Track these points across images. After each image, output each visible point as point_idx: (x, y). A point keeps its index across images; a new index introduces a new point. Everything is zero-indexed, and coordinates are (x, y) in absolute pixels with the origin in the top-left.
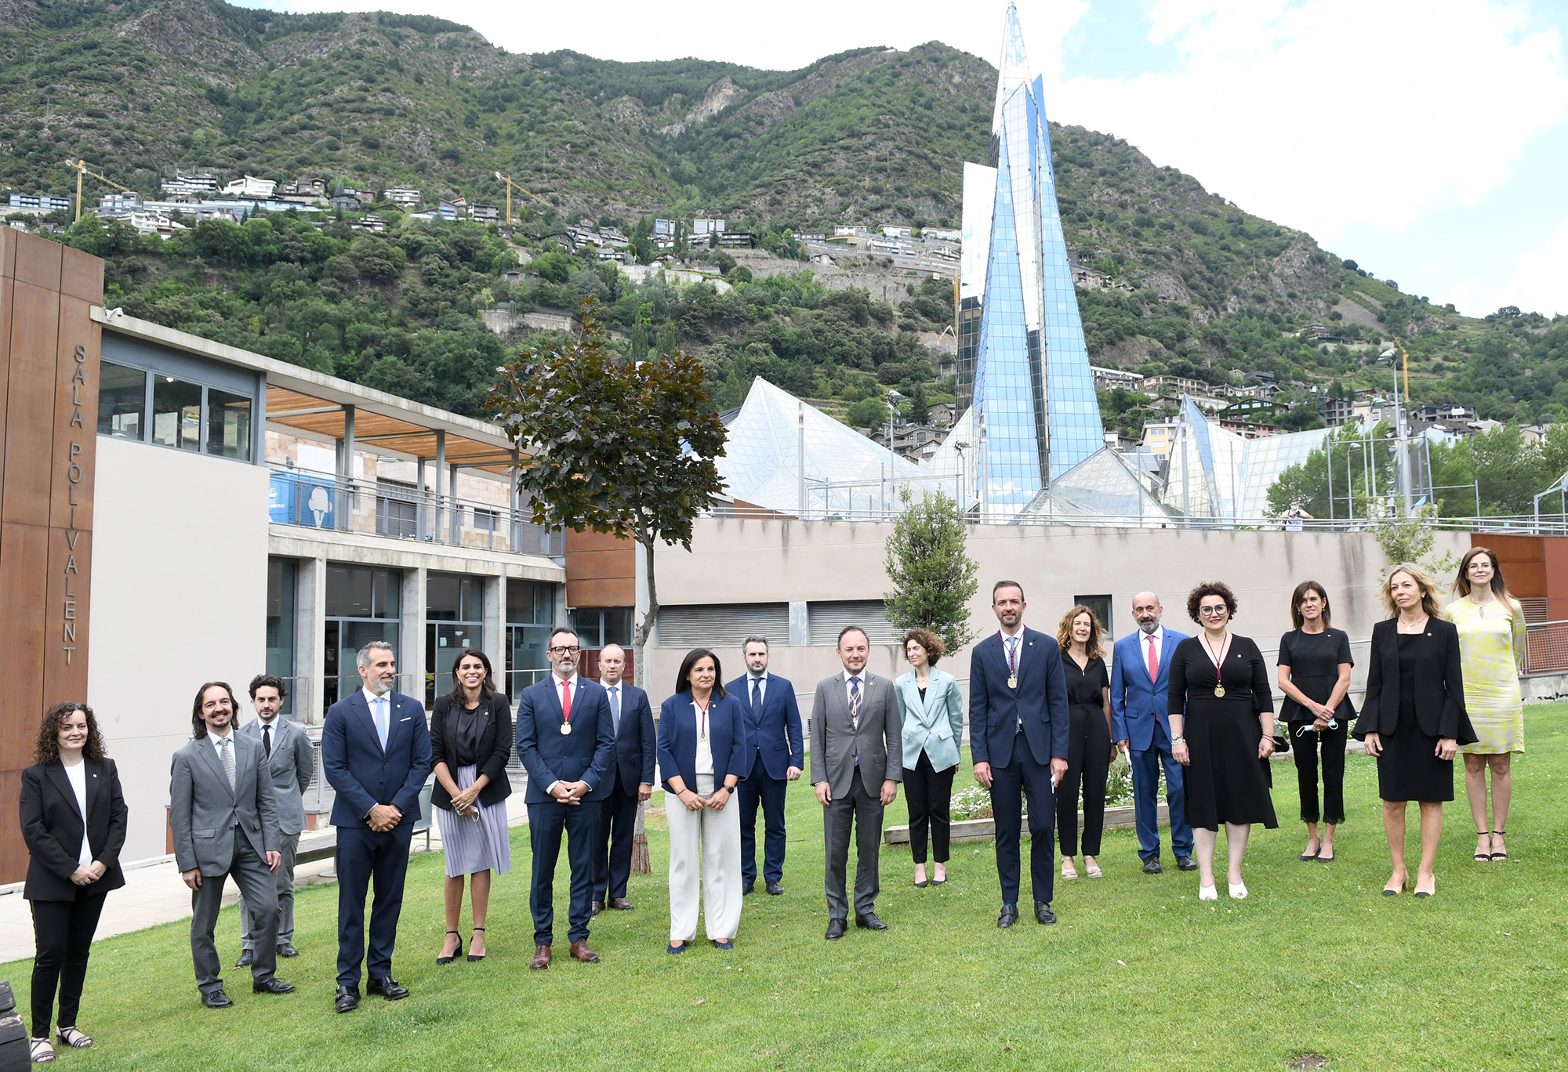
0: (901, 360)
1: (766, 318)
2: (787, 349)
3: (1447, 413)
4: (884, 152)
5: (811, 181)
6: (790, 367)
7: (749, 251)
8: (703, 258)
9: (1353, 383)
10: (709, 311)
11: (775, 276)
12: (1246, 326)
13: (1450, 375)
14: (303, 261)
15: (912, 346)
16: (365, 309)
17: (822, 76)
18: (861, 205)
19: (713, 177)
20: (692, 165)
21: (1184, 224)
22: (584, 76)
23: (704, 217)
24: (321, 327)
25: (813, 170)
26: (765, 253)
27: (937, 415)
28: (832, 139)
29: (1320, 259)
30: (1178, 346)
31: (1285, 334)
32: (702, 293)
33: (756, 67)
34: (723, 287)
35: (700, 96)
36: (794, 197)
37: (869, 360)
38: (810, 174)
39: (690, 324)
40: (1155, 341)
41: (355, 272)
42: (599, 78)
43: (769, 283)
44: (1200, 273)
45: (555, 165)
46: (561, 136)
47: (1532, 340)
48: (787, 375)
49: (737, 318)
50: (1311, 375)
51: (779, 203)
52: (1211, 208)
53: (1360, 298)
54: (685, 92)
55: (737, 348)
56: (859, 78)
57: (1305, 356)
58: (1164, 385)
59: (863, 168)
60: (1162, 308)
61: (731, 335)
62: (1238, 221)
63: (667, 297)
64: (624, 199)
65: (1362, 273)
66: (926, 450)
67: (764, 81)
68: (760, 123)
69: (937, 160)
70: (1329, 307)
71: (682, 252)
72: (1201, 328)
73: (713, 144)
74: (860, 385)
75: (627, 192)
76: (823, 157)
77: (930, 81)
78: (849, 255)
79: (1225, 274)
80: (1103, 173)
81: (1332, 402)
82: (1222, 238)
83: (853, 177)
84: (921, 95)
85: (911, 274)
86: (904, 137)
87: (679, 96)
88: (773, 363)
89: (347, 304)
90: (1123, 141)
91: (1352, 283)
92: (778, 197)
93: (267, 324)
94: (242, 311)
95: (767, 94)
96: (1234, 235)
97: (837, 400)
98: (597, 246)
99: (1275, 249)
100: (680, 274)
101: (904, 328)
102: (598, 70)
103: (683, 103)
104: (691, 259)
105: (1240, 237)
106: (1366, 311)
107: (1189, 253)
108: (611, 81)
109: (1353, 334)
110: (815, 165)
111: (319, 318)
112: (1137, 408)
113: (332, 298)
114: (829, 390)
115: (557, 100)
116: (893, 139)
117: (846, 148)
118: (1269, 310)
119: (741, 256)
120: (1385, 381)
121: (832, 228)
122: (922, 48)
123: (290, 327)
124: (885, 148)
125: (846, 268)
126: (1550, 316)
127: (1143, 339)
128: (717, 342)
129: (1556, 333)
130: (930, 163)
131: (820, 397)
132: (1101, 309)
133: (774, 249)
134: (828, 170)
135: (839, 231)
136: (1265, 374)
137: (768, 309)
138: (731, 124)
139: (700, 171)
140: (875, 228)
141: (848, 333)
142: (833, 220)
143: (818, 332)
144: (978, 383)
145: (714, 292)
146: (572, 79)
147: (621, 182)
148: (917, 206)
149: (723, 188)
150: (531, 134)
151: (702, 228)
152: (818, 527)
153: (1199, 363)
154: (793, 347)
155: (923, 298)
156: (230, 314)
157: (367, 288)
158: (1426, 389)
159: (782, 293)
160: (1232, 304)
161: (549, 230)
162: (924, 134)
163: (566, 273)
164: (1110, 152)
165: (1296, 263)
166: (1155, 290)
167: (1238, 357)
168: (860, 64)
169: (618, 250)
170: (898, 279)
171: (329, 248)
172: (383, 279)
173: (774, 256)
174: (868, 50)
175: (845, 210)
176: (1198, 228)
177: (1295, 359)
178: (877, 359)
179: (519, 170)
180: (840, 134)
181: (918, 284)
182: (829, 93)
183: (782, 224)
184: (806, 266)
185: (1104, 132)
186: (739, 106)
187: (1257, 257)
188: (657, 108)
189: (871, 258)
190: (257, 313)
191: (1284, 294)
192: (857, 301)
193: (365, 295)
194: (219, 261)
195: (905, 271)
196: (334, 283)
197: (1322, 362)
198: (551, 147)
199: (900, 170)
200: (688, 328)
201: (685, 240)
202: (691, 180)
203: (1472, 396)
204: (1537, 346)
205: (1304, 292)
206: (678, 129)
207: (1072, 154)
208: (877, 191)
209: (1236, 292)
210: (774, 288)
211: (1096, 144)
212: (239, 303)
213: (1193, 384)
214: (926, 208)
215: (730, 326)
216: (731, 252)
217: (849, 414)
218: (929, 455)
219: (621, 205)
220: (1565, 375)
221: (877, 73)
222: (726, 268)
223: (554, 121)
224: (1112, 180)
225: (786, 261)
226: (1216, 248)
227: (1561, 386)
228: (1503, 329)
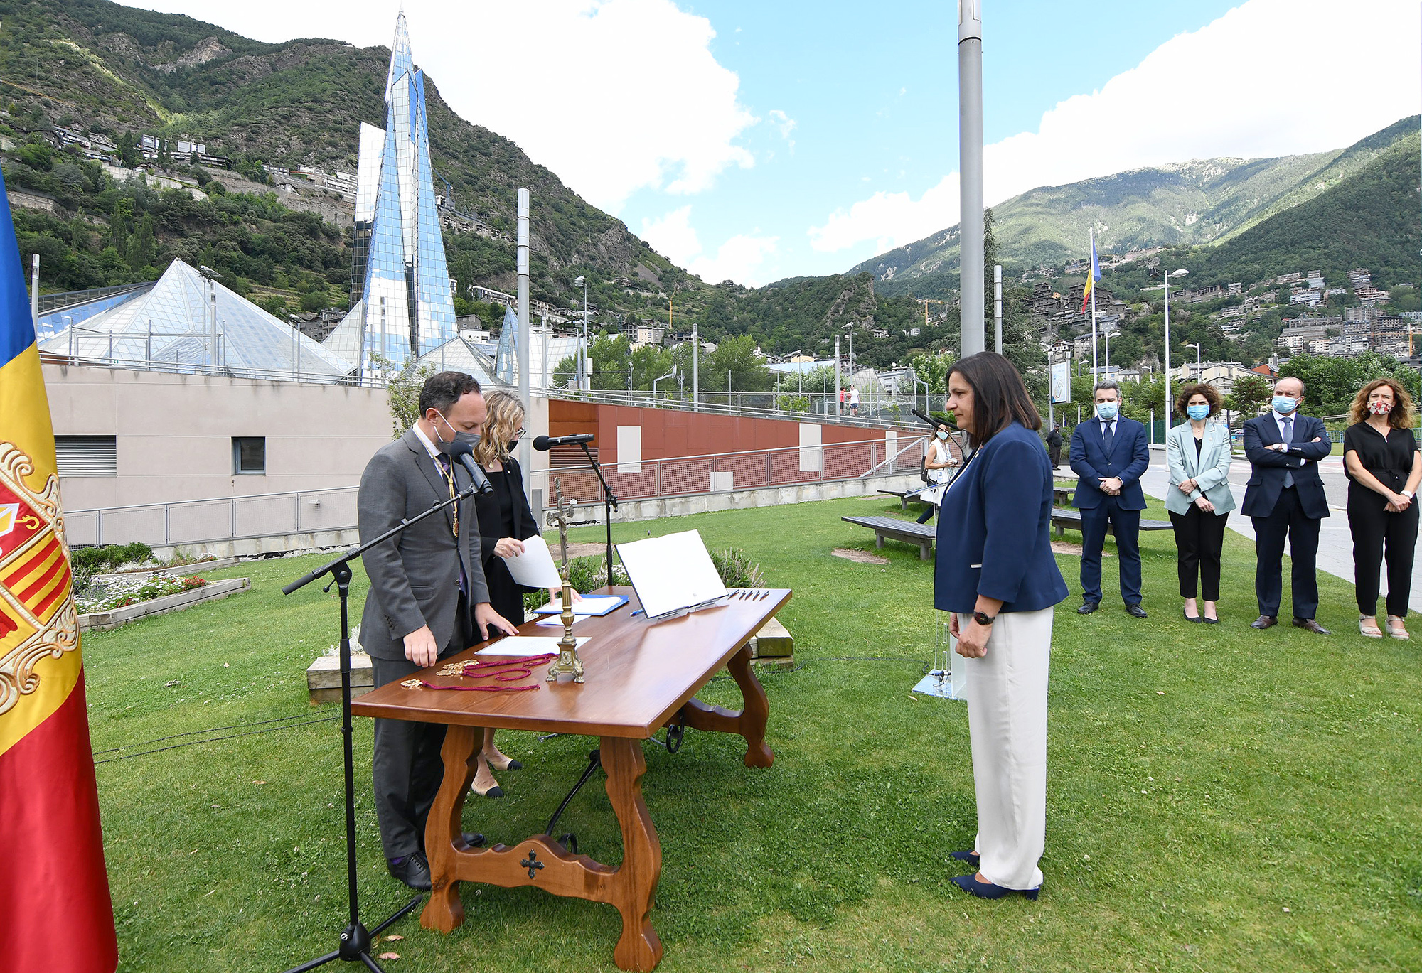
0: (345, 268)
1: (236, 223)
2: (252, 249)
4: (340, 118)
5: (280, 128)
6: (254, 262)
7: (225, 172)
8: (184, 171)
9: (642, 315)
10: (185, 212)
11: (246, 193)
13: (695, 316)
17: (295, 53)
18: (321, 153)
20: (181, 98)
22: (81, 8)
23: (188, 140)
25: (283, 121)
26: (239, 176)
28: (299, 101)
29: (629, 238)
30: (539, 281)
31: (605, 281)
32: (180, 198)
33: (241, 34)
34: (199, 195)
35: (191, 47)
36: (267, 137)
37: (320, 265)
38: (280, 123)
39: (168, 220)
42: (98, 13)
43: (240, 198)
45: (48, 75)
46: (56, 52)
47: (739, 301)
48: (252, 268)
49: (210, 221)
50: (619, 308)
51: (254, 140)
52: (566, 197)
53: (650, 265)
54: (177, 41)
55: (209, 243)
56: (324, 60)
57: (616, 296)
59: (323, 126)
61: (205, 233)
62: (582, 208)
63: (147, 196)
64: (115, 114)
65: (652, 250)
67: (247, 46)
68: (243, 78)
70: (632, 269)
71: (164, 163)
72: (553, 270)
73: (201, 86)
74: (312, 282)
75: (118, 109)
76: (292, 112)
77: (378, 74)
78: (308, 187)
79: (572, 239)
80: (497, 161)
82: (571, 216)
83: (315, 131)
84: (371, 83)
86: (356, 110)
87: (172, 43)
88: (240, 258)
90: (512, 143)
91: (645, 256)
95: (248, 57)
96: (579, 216)
97: (293, 290)
98: (85, 147)
99: (603, 228)
100: (161, 180)
101: (348, 245)
102: (97, 6)
103: (175, 49)
104: (173, 170)
105: (582, 217)
106: (652, 273)
107: (550, 222)
108: (107, 18)
109: (644, 286)
110: (285, 117)
114: (286, 283)
115: (54, 23)
116: (347, 109)
117: (310, 109)
118: (597, 266)
119: (217, 175)
121: (297, 165)
122: (374, 49)
124: (340, 115)
125: (305, 196)
126: (748, 288)
128: (192, 236)
129: (750, 298)
131: (279, 287)
132: (491, 250)
133: (246, 174)
134: (295, 123)
135: (302, 168)
136: (592, 304)
137: (237, 217)
138: (217, 74)
140: (331, 171)
141: (303, 243)
142: (298, 161)
143: (279, 240)
145: (191, 197)
146: (71, 9)
147: (114, 100)
150: (26, 45)
151: (185, 148)
153: (552, 293)
158: (681, 323)
159: (249, 206)
160: (575, 259)
161: (38, 126)
162: (370, 109)
163: (50, 163)
165: (614, 239)
168: (325, 51)
169: (104, 153)
170: (346, 211)
173: (246, 178)
174: (332, 42)
175: (307, 154)
176: (558, 209)
177: (610, 297)
178: (326, 264)
179: (12, 73)
180: (306, 98)
182: (299, 66)
183: (255, 157)
184: (273, 190)
185: (500, 135)
187: (591, 231)
188: (152, 48)
189: (326, 192)
191: (606, 256)
192: (312, 221)
195: (351, 205)
197: (625, 301)
198: (45, 60)
199: (352, 133)
200: (166, 223)
201: (169, 155)
202: (180, 111)
204: (741, 304)
205: (618, 257)
206: (170, 68)
207: (477, 145)
208: (333, 145)
209: (578, 252)
210: (244, 202)
213: (546, 305)
215: (204, 226)
216: (209, 170)
217: (300, 301)
219: (112, 119)
220: (753, 322)
221: (337, 60)
222: (203, 181)
223: (50, 38)
224: (503, 167)
225: (256, 183)
226: (567, 222)
227: (751, 327)
228: (724, 293)
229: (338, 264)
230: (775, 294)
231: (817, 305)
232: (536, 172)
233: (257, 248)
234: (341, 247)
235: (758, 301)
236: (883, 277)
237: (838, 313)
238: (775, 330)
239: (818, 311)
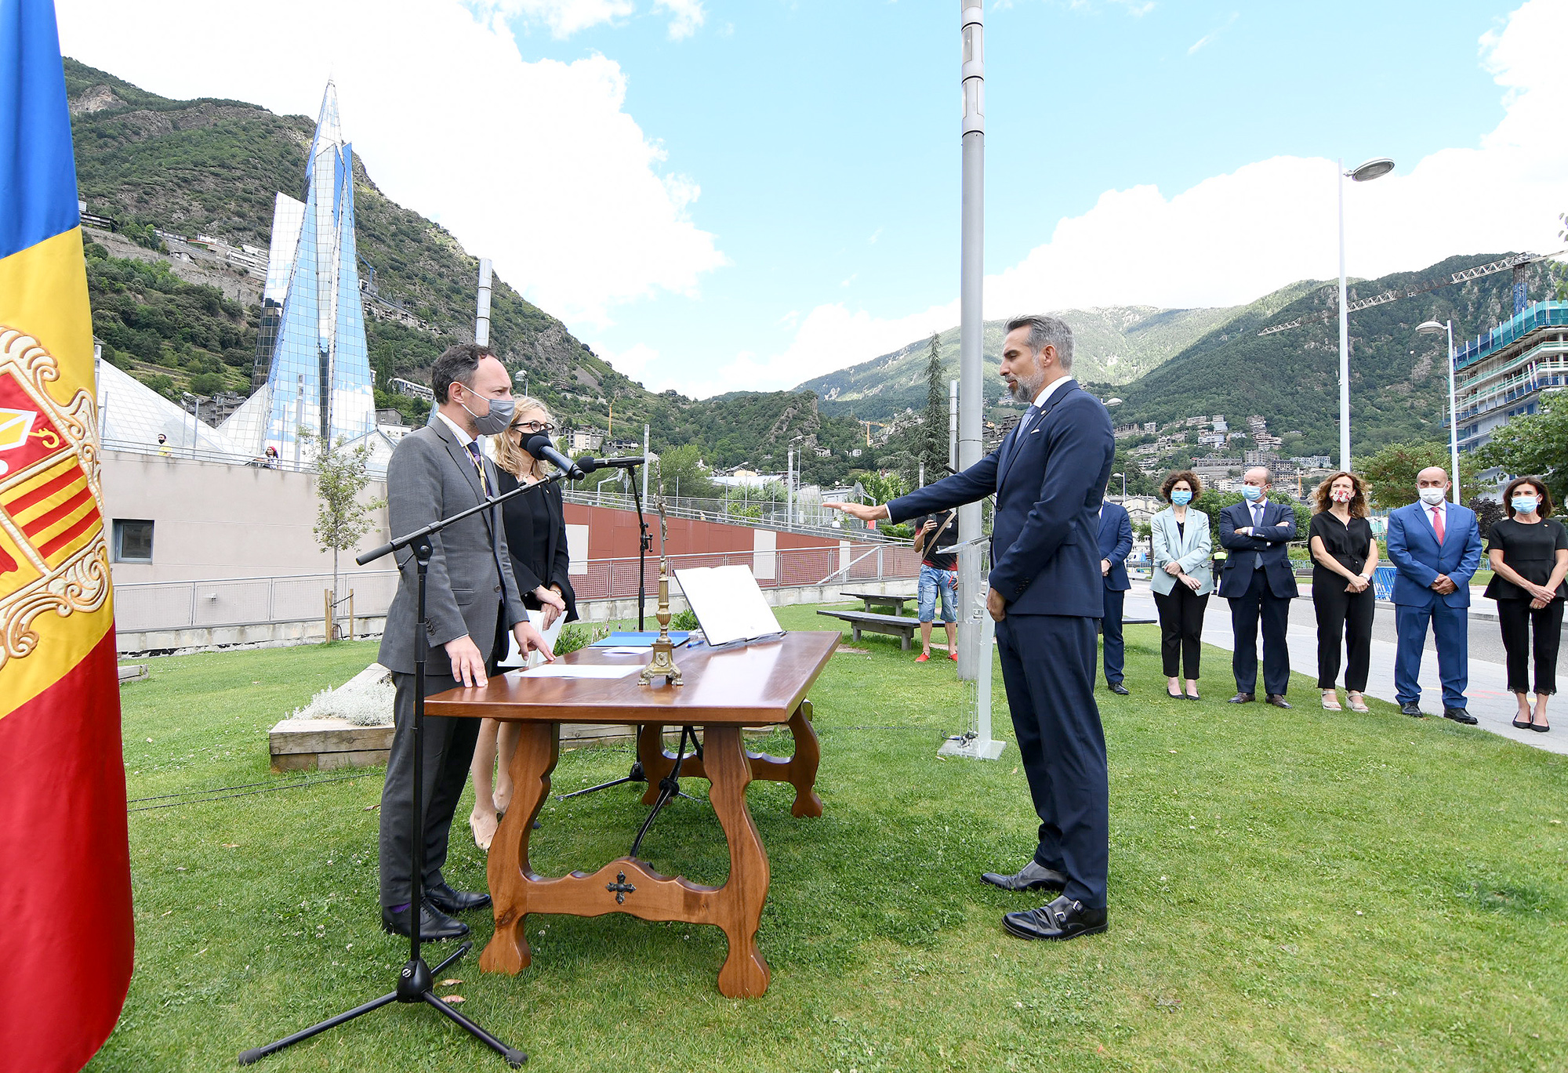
0: (246, 349)
1: (119, 291)
2: (136, 321)
3: (628, 445)
4: (251, 187)
5: (179, 192)
6: (138, 337)
7: (109, 234)
9: (579, 419)
11: (132, 259)
13: (636, 424)
17: (201, 113)
18: (225, 223)
25: (183, 185)
26: (126, 240)
28: (204, 164)
29: (568, 339)
31: (541, 383)
33: (139, 85)
35: (77, 93)
36: (162, 200)
37: (217, 344)
38: (180, 186)
43: (125, 263)
47: (682, 412)
48: (134, 342)
51: (146, 202)
52: (501, 292)
53: (589, 369)
56: (235, 124)
57: (554, 397)
59: (230, 194)
65: (592, 354)
67: (145, 100)
70: (570, 371)
73: (86, 138)
74: (205, 362)
76: (194, 176)
78: (208, 258)
79: (508, 337)
83: (220, 199)
84: (289, 153)
86: (269, 180)
91: (585, 359)
95: (146, 112)
97: (183, 370)
99: (541, 328)
105: (519, 315)
106: (592, 377)
109: (583, 390)
110: (185, 180)
114: (175, 361)
116: (260, 179)
117: (216, 175)
118: (535, 366)
119: (100, 236)
120: (598, 420)
121: (196, 234)
122: (294, 118)
125: (204, 268)
129: (694, 409)
131: (165, 365)
132: (416, 342)
133: (135, 238)
134: (197, 188)
135: (202, 238)
137: (119, 285)
138: (108, 125)
140: (236, 243)
141: (198, 319)
142: (197, 229)
143: (169, 313)
149: (94, 178)
158: (621, 430)
159: (136, 274)
160: (511, 357)
162: (288, 183)
165: (552, 339)
166: (458, 337)
168: (238, 113)
170: (252, 287)
173: (133, 243)
174: (246, 105)
175: (209, 223)
178: (224, 344)
180: (211, 162)
182: (207, 127)
183: (147, 220)
184: (166, 258)
186: (117, 113)
187: (529, 330)
189: (229, 265)
191: (543, 357)
192: (210, 295)
195: (258, 282)
204: (683, 414)
205: (556, 358)
207: (406, 230)
208: (238, 214)
209: (512, 350)
210: (129, 269)
216: (89, 230)
217: (191, 382)
220: (696, 433)
221: (251, 125)
224: (435, 256)
225: (146, 249)
226: (502, 318)
227: (694, 439)
228: (667, 402)
229: (238, 344)
230: (719, 407)
231: (761, 421)
233: (142, 320)
234: (243, 326)
235: (702, 412)
236: (827, 397)
237: (782, 429)
238: (718, 443)
239: (762, 426)
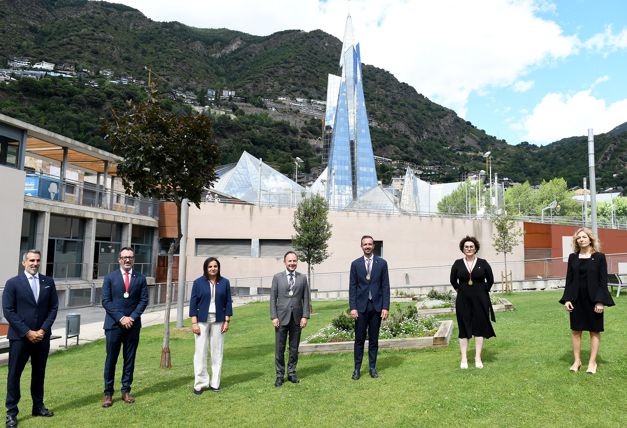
0: (301, 149)
1: (250, 130)
2: (257, 142)
3: (502, 179)
4: (298, 70)
5: (269, 78)
6: (258, 149)
7: (244, 104)
8: (226, 105)
9: (468, 167)
10: (227, 125)
11: (254, 113)
12: (430, 143)
13: (503, 166)
14: (64, 96)
15: (305, 144)
16: (89, 117)
17: (275, 39)
18: (288, 89)
19: (231, 75)
20: (223, 69)
21: (409, 104)
22: (182, 32)
23: (227, 90)
24: (70, 123)
25: (270, 75)
26: (250, 105)
27: (314, 171)
28: (278, 63)
29: (458, 120)
30: (405, 150)
31: (444, 147)
32: (225, 119)
33: (250, 34)
34: (233, 117)
35: (228, 43)
36: (263, 84)
37: (289, 148)
38: (269, 76)
39: (220, 130)
40: (396, 147)
41: (85, 102)
42: (188, 33)
43: (251, 116)
44: (414, 123)
45: (169, 66)
46: (172, 55)
47: (533, 154)
48: (257, 152)
49: (238, 129)
50: (453, 163)
51: (257, 86)
52: (419, 99)
53: (472, 135)
54: (222, 41)
55: (237, 140)
56: (289, 41)
57: (451, 156)
58: (399, 164)
59: (290, 75)
60: (400, 135)
61: (235, 135)
62: (428, 105)
63: (211, 119)
64: (196, 80)
65: (473, 126)
66: (309, 183)
67: (253, 39)
68: (251, 55)
69: (318, 74)
70: (460, 138)
71: (218, 103)
72: (414, 143)
74: (285, 158)
75: (197, 78)
76: (274, 70)
77: (316, 44)
78: (282, 107)
79: (423, 124)
80: (380, 83)
81: (461, 173)
82: (423, 110)
83: (285, 78)
84: (313, 49)
85: (306, 116)
86: (306, 65)
87: (219, 43)
88: (251, 147)
89: (81, 114)
90: (388, 72)
91: (469, 130)
92: (256, 84)
93: (48, 120)
94: (37, 114)
95: (254, 45)
96: (427, 109)
97: (276, 163)
98: (184, 98)
99: (442, 116)
100: (216, 111)
101: (303, 137)
102: (188, 30)
103: (221, 45)
104: (221, 105)
105: (429, 110)
106: (474, 140)
107: (410, 115)
109: (469, 149)
110: (271, 73)
111: (69, 119)
112: (389, 171)
113: (75, 111)
114: (273, 159)
115: (171, 41)
116: (301, 65)
117: (283, 67)
118: (439, 138)
119: (241, 105)
120: (480, 167)
121: (277, 97)
122: (314, 31)
123: (57, 122)
124: (298, 68)
125: (281, 113)
126: (539, 146)
127: (392, 146)
128: (230, 138)
129: (541, 152)
130: (315, 75)
131: (270, 161)
132: (377, 134)
133: (254, 104)
134: (276, 75)
135: (279, 98)
136: (437, 162)
137: (250, 126)
138: (239, 55)
139: (226, 72)
140: (293, 98)
141: (281, 137)
142: (277, 94)
143: (269, 136)
144: (330, 158)
145: (230, 118)
146: (178, 33)
147: (195, 74)
148: (310, 91)
149: (235, 79)
150: (160, 53)
151: (226, 94)
152: (265, 209)
153: (412, 156)
154: (259, 141)
155: (310, 126)
156: (32, 116)
157: (90, 108)
159: (256, 120)
160: (425, 135)
161: (166, 90)
162: (313, 63)
163: (171, 107)
164: (383, 76)
165: (449, 121)
166: (397, 128)
167: (426, 154)
168: (290, 36)
169: (192, 100)
170: (301, 118)
171: (75, 92)
172: (97, 105)
173: (254, 106)
174: (294, 31)
175: (282, 91)
176: (414, 106)
177: (447, 157)
178: (292, 148)
179: (154, 66)
180: (281, 62)
181: (309, 120)
182: (278, 46)
183: (257, 94)
184: (266, 111)
185: (381, 68)
186: (243, 48)
187: (435, 118)
188: (211, 47)
189: (291, 109)
190: (44, 116)
191: (444, 132)
192: (285, 126)
193: (89, 111)
194: (29, 94)
195: (304, 115)
196: (76, 105)
197: (457, 158)
198: (168, 58)
199: (304, 77)
200: (218, 132)
201: (219, 98)
202: (222, 75)
203: (511, 174)
204: (534, 156)
205: (451, 132)
206: (218, 55)
207: (369, 76)
208: (294, 84)
209: (427, 131)
210: (253, 118)
211: (378, 72)
212: (37, 111)
213: (410, 164)
214: (313, 92)
215: (235, 132)
216: (237, 104)
217: (280, 168)
218: (310, 186)
219: (194, 83)
220: (544, 168)
221: (296, 40)
222: (234, 109)
223: (169, 48)
224: (383, 86)
225: (258, 108)
226: (420, 114)
227: (542, 171)
228: (522, 150)
229: (297, 147)
230: (559, 149)
232: (401, 87)
234: (299, 138)
235: (546, 154)
237: (606, 159)
238: (560, 173)
